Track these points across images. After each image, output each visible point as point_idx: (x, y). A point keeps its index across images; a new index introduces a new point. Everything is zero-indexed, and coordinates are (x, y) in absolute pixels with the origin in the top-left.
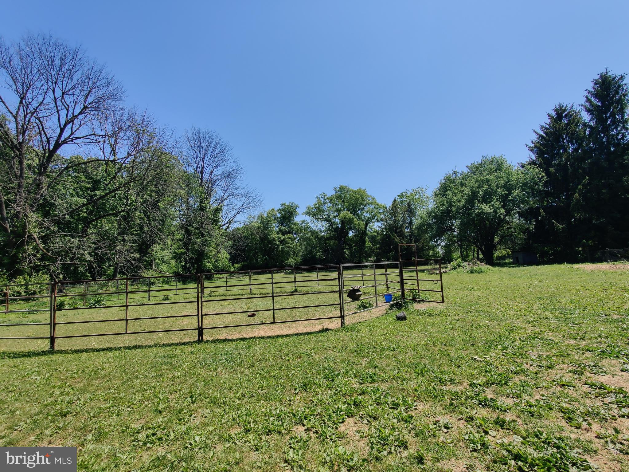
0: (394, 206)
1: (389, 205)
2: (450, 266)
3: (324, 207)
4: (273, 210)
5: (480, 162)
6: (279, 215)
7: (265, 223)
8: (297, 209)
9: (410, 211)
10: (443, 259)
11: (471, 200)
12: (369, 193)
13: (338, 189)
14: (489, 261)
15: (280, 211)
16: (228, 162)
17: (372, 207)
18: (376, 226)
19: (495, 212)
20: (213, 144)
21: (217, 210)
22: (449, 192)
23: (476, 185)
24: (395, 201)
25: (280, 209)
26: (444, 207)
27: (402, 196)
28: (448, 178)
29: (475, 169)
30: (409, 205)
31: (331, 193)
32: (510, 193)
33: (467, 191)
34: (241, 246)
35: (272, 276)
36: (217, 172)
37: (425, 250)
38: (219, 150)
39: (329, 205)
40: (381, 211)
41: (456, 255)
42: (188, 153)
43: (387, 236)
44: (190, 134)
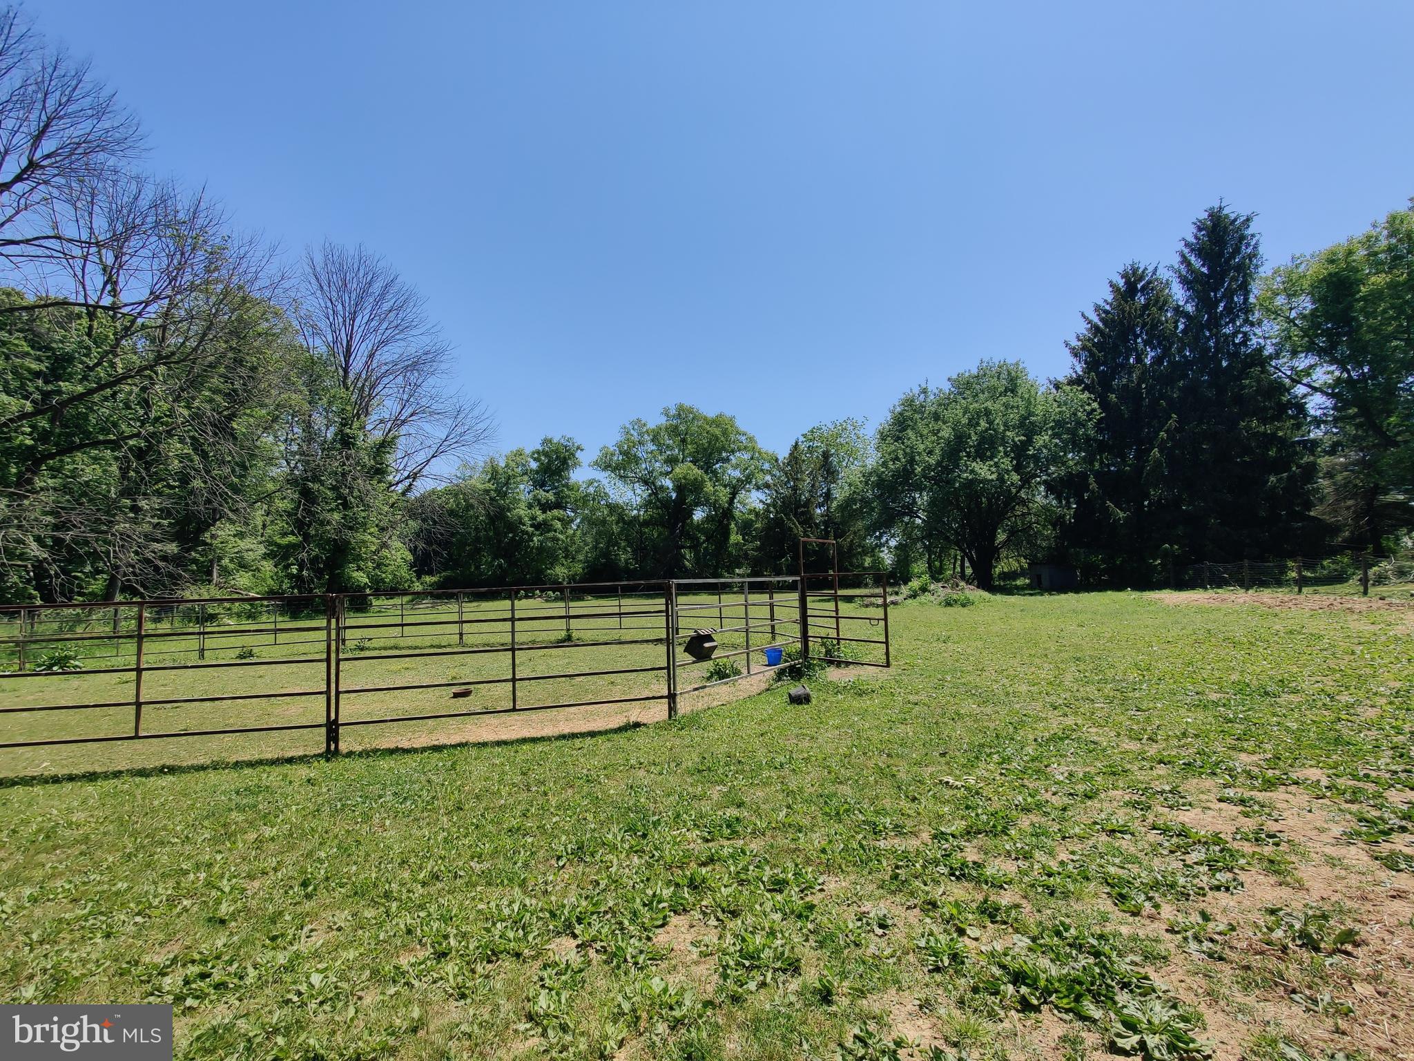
0: (795, 456)
1: (783, 454)
2: (905, 590)
3: (640, 452)
4: (519, 453)
5: (975, 372)
6: (534, 465)
7: (501, 481)
8: (578, 454)
9: (827, 469)
10: (892, 574)
11: (955, 449)
12: (741, 425)
13: (673, 412)
14: (985, 581)
15: (537, 456)
16: (414, 332)
17: (746, 456)
18: (754, 500)
19: (1001, 479)
20: (377, 287)
21: (384, 446)
22: (910, 433)
23: (965, 421)
24: (796, 446)
25: (538, 452)
26: (898, 464)
27: (811, 435)
28: (909, 402)
29: (965, 386)
30: (826, 455)
31: (656, 420)
32: (1029, 441)
33: (946, 432)
34: (442, 534)
35: (513, 605)
36: (387, 355)
37: (855, 555)
38: (391, 303)
39: (651, 447)
40: (767, 466)
41: (919, 567)
42: (313, 304)
43: (778, 522)
44: (319, 259)
